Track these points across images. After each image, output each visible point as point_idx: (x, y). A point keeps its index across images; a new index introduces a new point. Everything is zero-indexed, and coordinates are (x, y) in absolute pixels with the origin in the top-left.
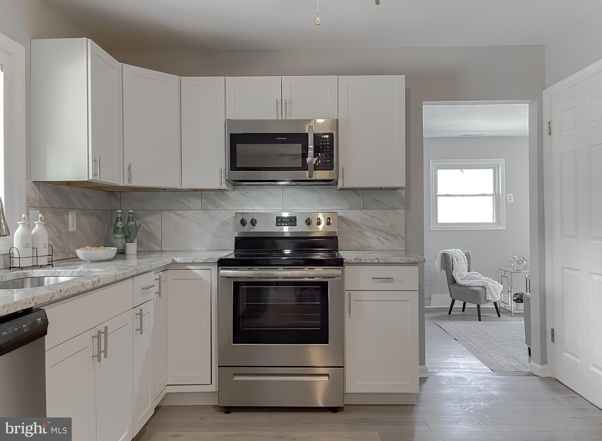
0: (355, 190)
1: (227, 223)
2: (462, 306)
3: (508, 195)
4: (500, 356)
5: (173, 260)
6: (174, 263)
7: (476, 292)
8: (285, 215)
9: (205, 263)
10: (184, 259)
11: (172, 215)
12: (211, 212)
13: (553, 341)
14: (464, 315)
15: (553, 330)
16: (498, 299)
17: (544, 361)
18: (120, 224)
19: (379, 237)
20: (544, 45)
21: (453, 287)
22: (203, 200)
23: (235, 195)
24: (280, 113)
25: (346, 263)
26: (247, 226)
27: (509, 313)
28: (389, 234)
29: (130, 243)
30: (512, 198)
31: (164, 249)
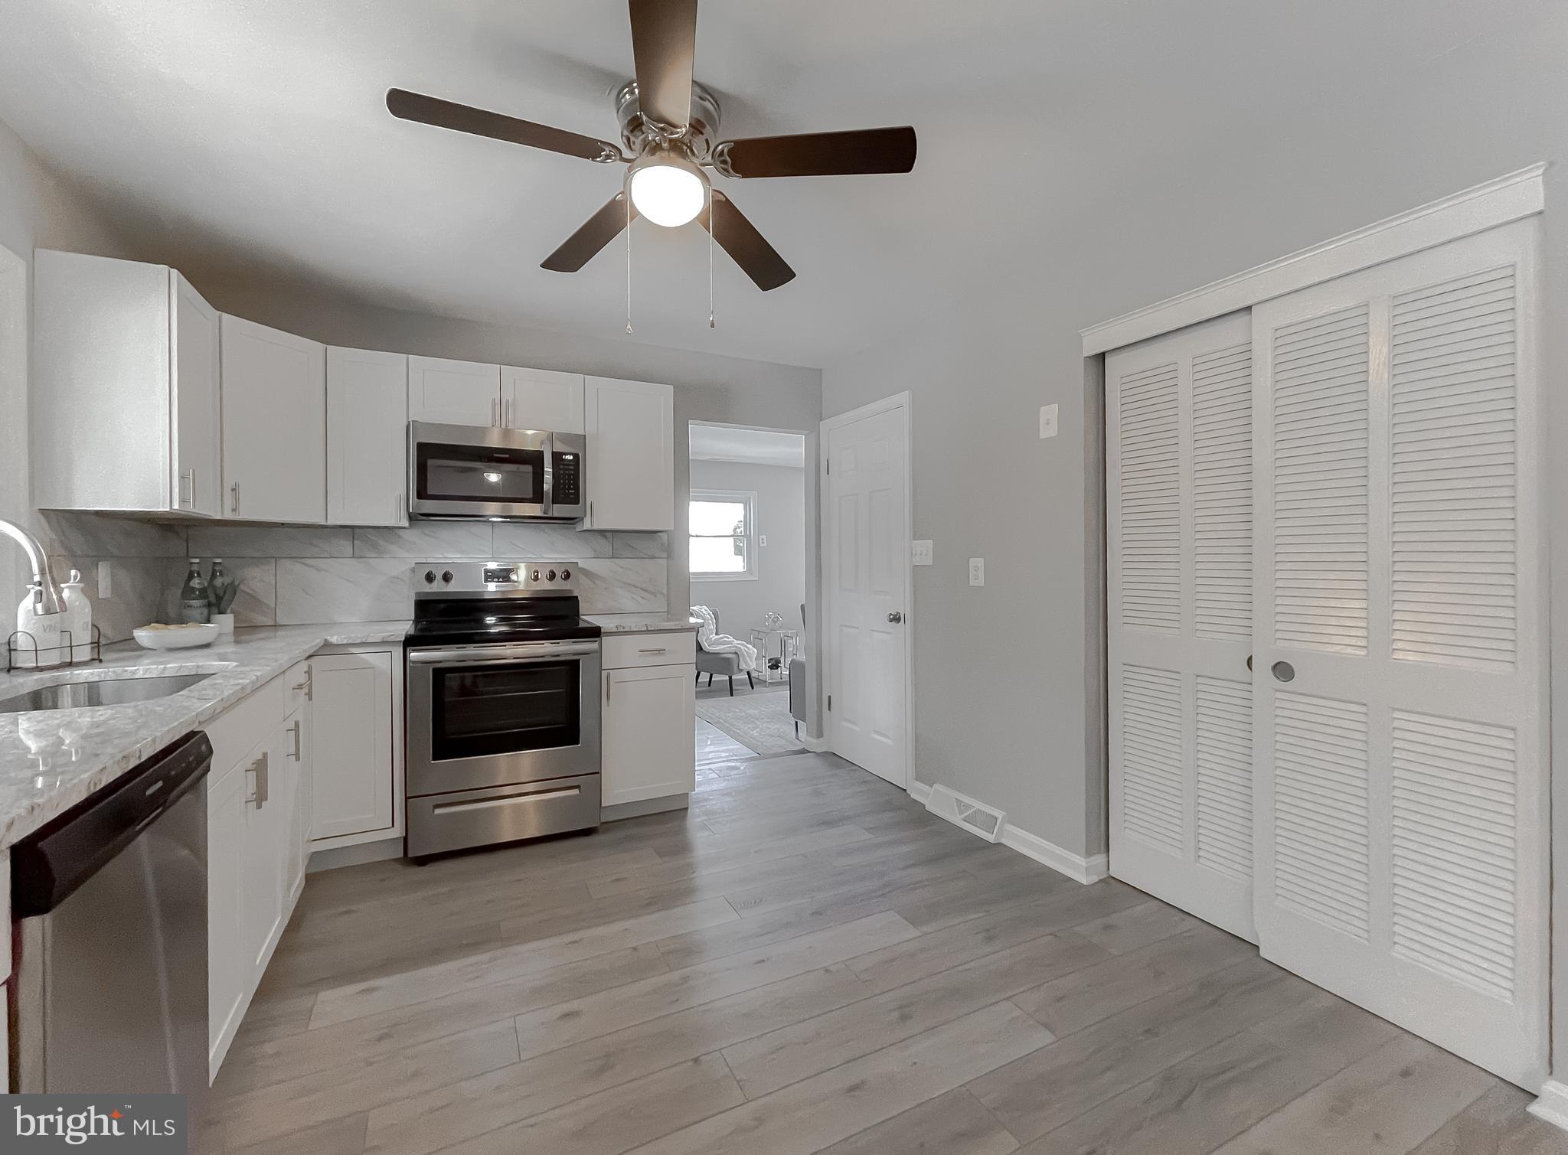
0: (602, 533)
1: (398, 578)
2: (708, 680)
3: (761, 537)
4: (764, 735)
5: (326, 640)
6: (327, 644)
7: (728, 660)
8: (492, 566)
9: (384, 643)
10: (345, 638)
11: (297, 567)
12: (371, 561)
13: (829, 709)
14: (710, 692)
15: (830, 697)
16: (753, 666)
17: (820, 734)
18: (195, 583)
19: (635, 597)
20: (821, 370)
21: (701, 655)
22: (356, 542)
23: (415, 536)
24: (498, 418)
25: (604, 633)
26: (435, 583)
27: (763, 682)
28: (646, 591)
29: (220, 613)
30: (765, 541)
31: (281, 620)
